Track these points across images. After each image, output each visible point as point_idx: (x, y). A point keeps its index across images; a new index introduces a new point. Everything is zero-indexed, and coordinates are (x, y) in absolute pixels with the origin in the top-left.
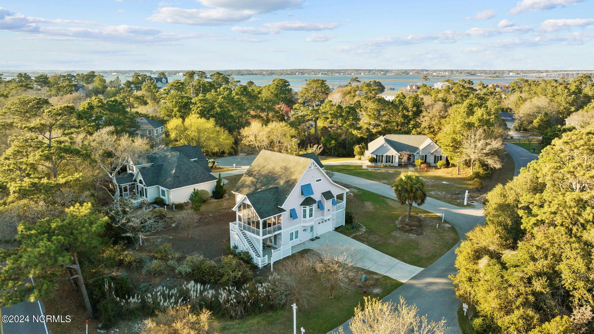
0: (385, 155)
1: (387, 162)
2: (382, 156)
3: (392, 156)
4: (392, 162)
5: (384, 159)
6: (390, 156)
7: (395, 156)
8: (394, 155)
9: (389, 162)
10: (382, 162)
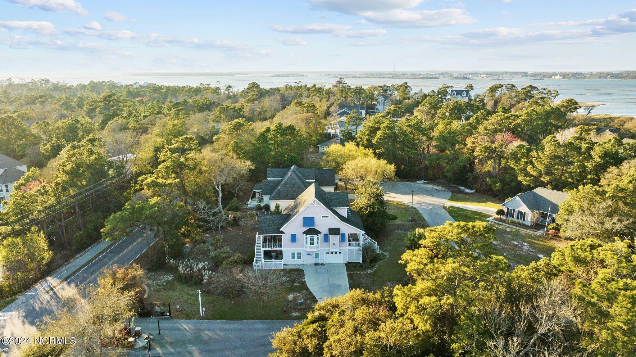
0: (517, 210)
1: (518, 218)
2: (514, 210)
3: (525, 213)
4: (524, 220)
5: (516, 214)
6: (522, 213)
7: (528, 214)
8: (526, 212)
9: (521, 219)
10: (513, 217)
